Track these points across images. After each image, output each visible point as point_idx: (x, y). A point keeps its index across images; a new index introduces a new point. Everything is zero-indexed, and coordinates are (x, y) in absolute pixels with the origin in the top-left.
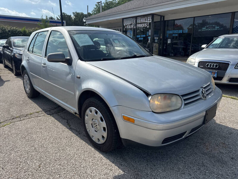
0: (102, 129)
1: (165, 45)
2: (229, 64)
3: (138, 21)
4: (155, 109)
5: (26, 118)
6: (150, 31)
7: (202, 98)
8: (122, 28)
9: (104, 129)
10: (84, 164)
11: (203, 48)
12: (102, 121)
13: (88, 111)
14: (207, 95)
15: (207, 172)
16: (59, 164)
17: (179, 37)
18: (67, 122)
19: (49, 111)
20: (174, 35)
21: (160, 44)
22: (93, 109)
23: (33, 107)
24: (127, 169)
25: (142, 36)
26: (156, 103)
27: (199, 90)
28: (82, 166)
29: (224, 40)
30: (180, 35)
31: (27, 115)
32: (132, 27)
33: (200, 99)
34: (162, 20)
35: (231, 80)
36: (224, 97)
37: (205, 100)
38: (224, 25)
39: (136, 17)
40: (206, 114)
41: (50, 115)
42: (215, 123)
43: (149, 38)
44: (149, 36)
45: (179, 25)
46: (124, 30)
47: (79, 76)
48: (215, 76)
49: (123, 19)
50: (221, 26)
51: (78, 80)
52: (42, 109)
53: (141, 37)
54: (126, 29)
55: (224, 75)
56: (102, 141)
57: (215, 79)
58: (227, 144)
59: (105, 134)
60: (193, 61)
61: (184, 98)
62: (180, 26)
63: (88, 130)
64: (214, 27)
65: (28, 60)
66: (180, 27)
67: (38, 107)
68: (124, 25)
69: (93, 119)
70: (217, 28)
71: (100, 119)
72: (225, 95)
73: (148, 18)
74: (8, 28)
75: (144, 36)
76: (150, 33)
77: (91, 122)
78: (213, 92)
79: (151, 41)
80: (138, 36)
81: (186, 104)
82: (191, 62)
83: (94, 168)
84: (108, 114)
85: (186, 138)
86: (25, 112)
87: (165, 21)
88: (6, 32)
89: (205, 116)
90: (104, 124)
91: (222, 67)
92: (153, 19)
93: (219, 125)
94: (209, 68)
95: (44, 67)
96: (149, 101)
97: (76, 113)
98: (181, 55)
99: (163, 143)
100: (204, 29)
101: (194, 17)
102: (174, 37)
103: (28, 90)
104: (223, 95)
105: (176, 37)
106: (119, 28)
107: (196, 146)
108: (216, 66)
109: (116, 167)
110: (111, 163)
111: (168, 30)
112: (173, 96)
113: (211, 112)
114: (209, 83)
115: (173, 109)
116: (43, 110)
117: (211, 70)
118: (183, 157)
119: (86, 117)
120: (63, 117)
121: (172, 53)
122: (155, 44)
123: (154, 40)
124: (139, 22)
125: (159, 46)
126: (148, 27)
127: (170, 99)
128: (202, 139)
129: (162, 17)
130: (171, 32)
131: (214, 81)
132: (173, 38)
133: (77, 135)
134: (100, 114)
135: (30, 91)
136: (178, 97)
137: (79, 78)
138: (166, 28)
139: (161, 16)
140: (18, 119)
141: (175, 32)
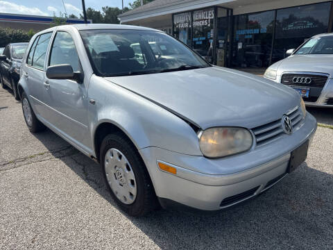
0: (129, 182)
1: (234, 52)
2: (327, 77)
3: (195, 18)
4: (208, 152)
5: (23, 163)
6: (212, 31)
7: (286, 131)
8: (171, 28)
9: (132, 182)
10: (102, 236)
11: (289, 55)
12: (129, 170)
13: (108, 155)
14: (294, 126)
15: (293, 247)
16: (63, 236)
17: (255, 39)
18: (83, 170)
19: (58, 152)
20: (246, 37)
21: (227, 50)
22: (115, 151)
23: (37, 146)
24: (167, 244)
25: (201, 39)
26: (211, 141)
27: (281, 119)
28: (98, 240)
29: (319, 42)
30: (256, 36)
31: (25, 159)
32: (187, 25)
33: (283, 133)
34: (230, 14)
35: (330, 101)
36: (320, 126)
37: (290, 134)
38: (320, 21)
39: (192, 12)
40: (292, 157)
41: (60, 158)
42: (306, 167)
43: (211, 41)
44: (211, 38)
45: (254, 21)
46: (175, 30)
47: (93, 100)
48: (307, 95)
49: (173, 14)
50: (316, 22)
51: (93, 106)
52: (48, 148)
53: (199, 40)
54: (178, 29)
55: (319, 93)
56: (130, 201)
57: (305, 99)
58: (324, 200)
59: (134, 190)
60: (273, 73)
61: (257, 133)
62: (256, 23)
63: (110, 183)
64: (306, 24)
65: (27, 77)
66: (256, 25)
67: (43, 146)
68: (175, 23)
69: (116, 167)
70: (309, 24)
71: (125, 168)
72: (321, 124)
73: (210, 12)
74: (9, 31)
75: (204, 38)
76: (212, 34)
77: (113, 171)
78: (302, 122)
79: (213, 45)
80: (194, 39)
81: (258, 143)
82: (270, 75)
83: (116, 242)
84: (137, 159)
85: (259, 195)
86: (22, 155)
87: (233, 17)
88: (6, 37)
89: (290, 161)
90: (131, 175)
91: (317, 81)
92: (216, 13)
93: (312, 170)
94: (297, 84)
95: (46, 86)
96: (199, 140)
97: (92, 157)
98: (257, 65)
99: (221, 205)
100: (290, 26)
101: (276, 10)
102: (246, 39)
103: (29, 121)
104: (319, 124)
105: (251, 39)
106: (168, 28)
107: (276, 205)
108: (308, 80)
109: (151, 241)
110: (143, 235)
111: (238, 29)
112: (237, 130)
113: (299, 153)
114: (297, 108)
115: (238, 150)
116: (50, 150)
117: (300, 87)
118: (255, 223)
119: (107, 163)
120: (78, 161)
121: (244, 63)
122: (219, 51)
123: (218, 44)
124: (197, 19)
125: (226, 54)
126: (209, 25)
127: (233, 135)
128: (286, 194)
129: (230, 11)
130: (243, 32)
131: (304, 103)
132: (245, 42)
133: (96, 189)
134: (125, 160)
135: (33, 123)
136: (246, 131)
137: (94, 103)
138: (235, 26)
139: (228, 9)
140: (11, 165)
141: (249, 31)
